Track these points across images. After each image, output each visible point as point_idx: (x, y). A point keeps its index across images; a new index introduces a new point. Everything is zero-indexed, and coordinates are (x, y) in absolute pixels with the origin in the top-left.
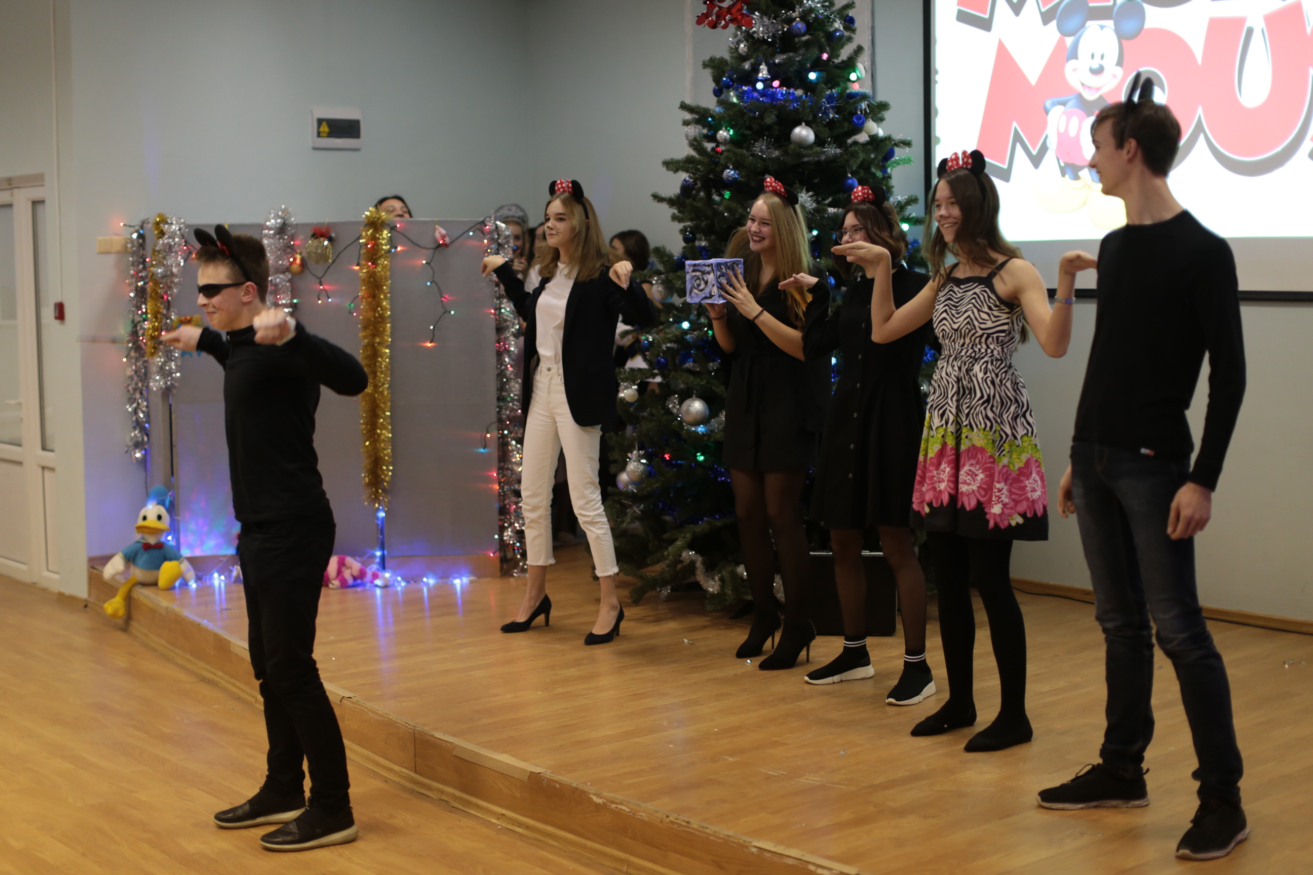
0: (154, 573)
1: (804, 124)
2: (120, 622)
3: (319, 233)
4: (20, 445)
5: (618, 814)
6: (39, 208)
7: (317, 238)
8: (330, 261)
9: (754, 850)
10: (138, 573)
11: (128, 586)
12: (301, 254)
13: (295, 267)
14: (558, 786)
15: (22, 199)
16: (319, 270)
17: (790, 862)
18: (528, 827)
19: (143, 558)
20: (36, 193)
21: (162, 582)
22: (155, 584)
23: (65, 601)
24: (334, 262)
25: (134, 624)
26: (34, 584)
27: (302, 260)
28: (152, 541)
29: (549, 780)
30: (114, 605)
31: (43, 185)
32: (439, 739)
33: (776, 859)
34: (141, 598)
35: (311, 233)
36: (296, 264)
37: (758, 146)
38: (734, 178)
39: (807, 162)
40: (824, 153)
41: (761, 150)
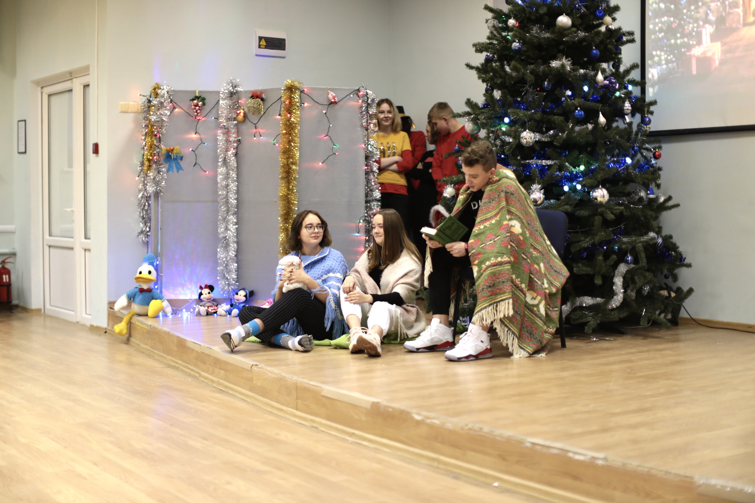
0: (146, 307)
1: (564, 14)
2: (125, 338)
3: (255, 96)
4: (72, 238)
5: (431, 426)
6: (87, 89)
7: (254, 98)
8: (262, 113)
9: (528, 445)
10: (136, 308)
11: (130, 316)
12: (243, 110)
13: (241, 117)
14: (391, 410)
15: (77, 85)
16: (254, 118)
17: (555, 451)
18: (370, 441)
19: (139, 297)
20: (85, 80)
21: (150, 313)
22: (146, 315)
23: (94, 329)
24: (265, 113)
25: (132, 339)
26: (78, 322)
27: (245, 114)
28: (145, 287)
29: (385, 407)
30: (121, 327)
31: (89, 74)
32: (313, 385)
33: (545, 450)
34: (137, 323)
35: (250, 95)
36: (240, 116)
37: (535, 30)
38: (519, 48)
39: (567, 41)
40: (577, 36)
41: (537, 33)
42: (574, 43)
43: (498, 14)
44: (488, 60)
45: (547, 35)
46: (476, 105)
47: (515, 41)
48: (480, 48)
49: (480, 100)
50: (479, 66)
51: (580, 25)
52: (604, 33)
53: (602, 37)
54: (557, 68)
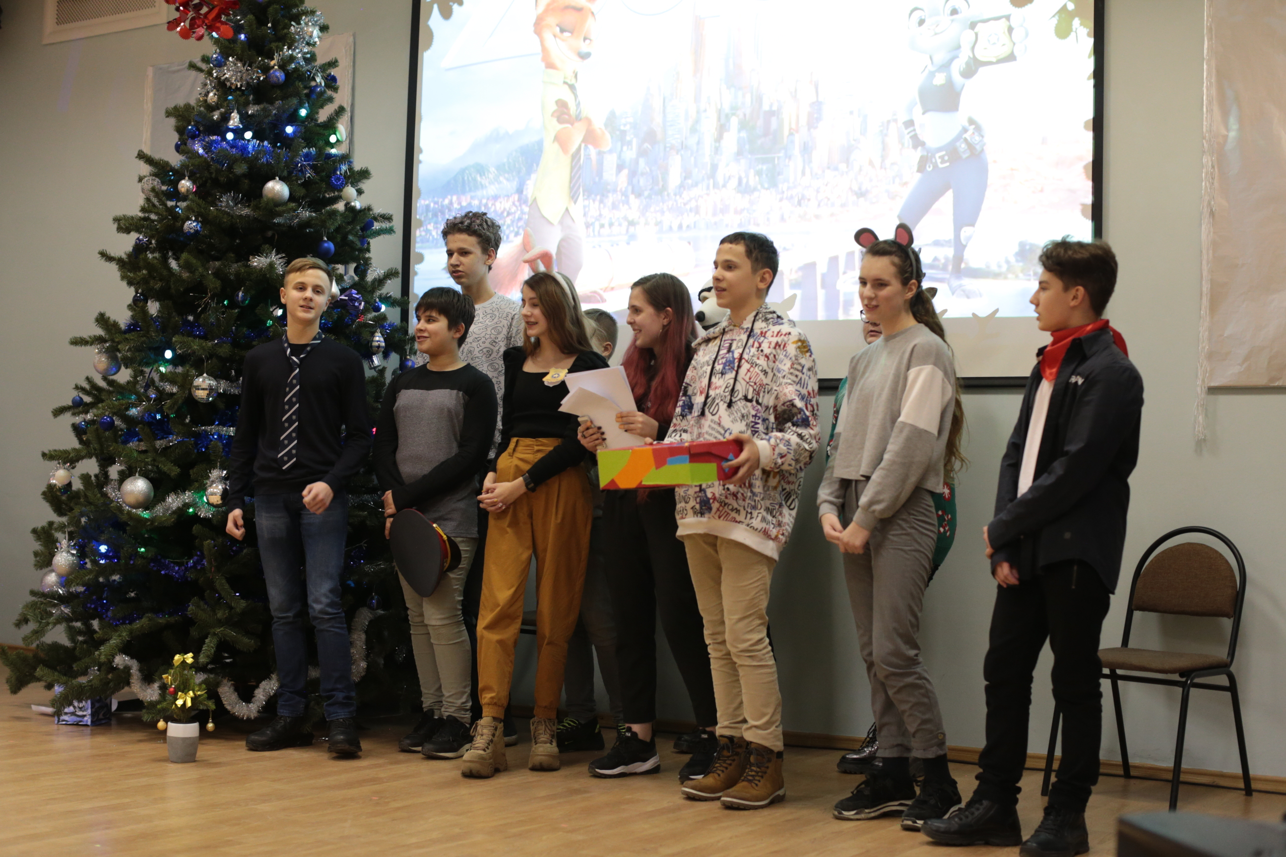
1: (278, 178)
37: (226, 201)
38: (197, 232)
39: (279, 224)
40: (297, 216)
41: (228, 206)
42: (290, 227)
43: (161, 169)
44: (139, 248)
45: (246, 211)
46: (115, 325)
47: (190, 219)
48: (125, 225)
49: (122, 317)
50: (124, 256)
51: (303, 198)
52: (342, 215)
53: (339, 220)
54: (262, 269)
